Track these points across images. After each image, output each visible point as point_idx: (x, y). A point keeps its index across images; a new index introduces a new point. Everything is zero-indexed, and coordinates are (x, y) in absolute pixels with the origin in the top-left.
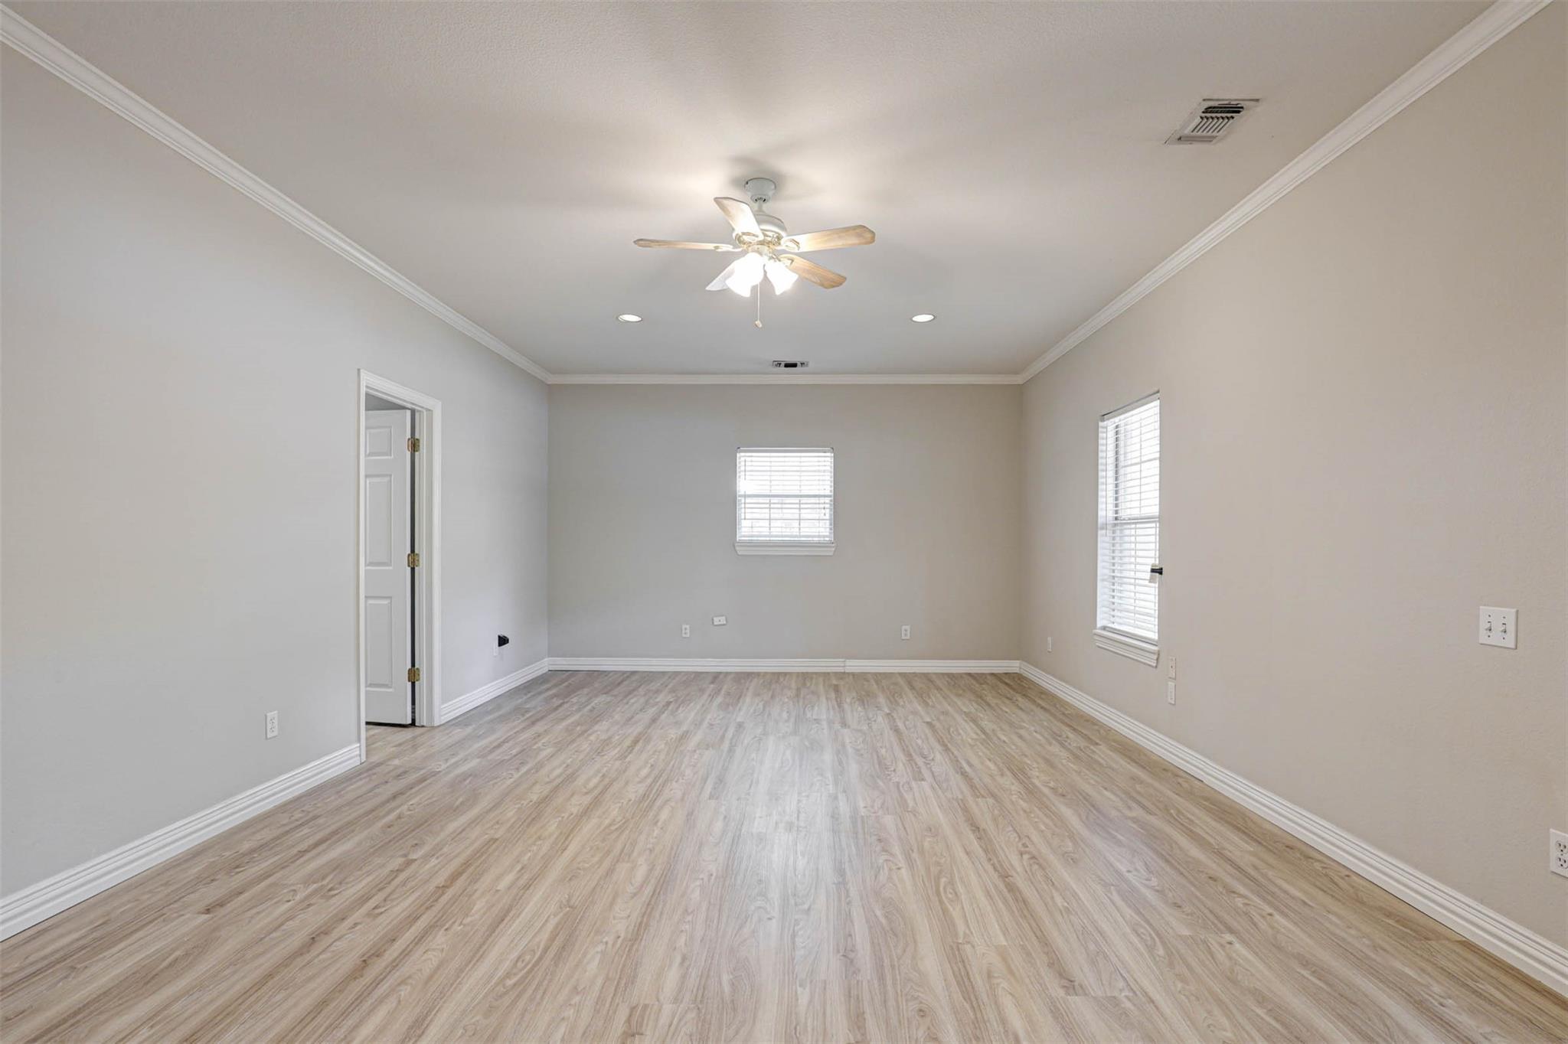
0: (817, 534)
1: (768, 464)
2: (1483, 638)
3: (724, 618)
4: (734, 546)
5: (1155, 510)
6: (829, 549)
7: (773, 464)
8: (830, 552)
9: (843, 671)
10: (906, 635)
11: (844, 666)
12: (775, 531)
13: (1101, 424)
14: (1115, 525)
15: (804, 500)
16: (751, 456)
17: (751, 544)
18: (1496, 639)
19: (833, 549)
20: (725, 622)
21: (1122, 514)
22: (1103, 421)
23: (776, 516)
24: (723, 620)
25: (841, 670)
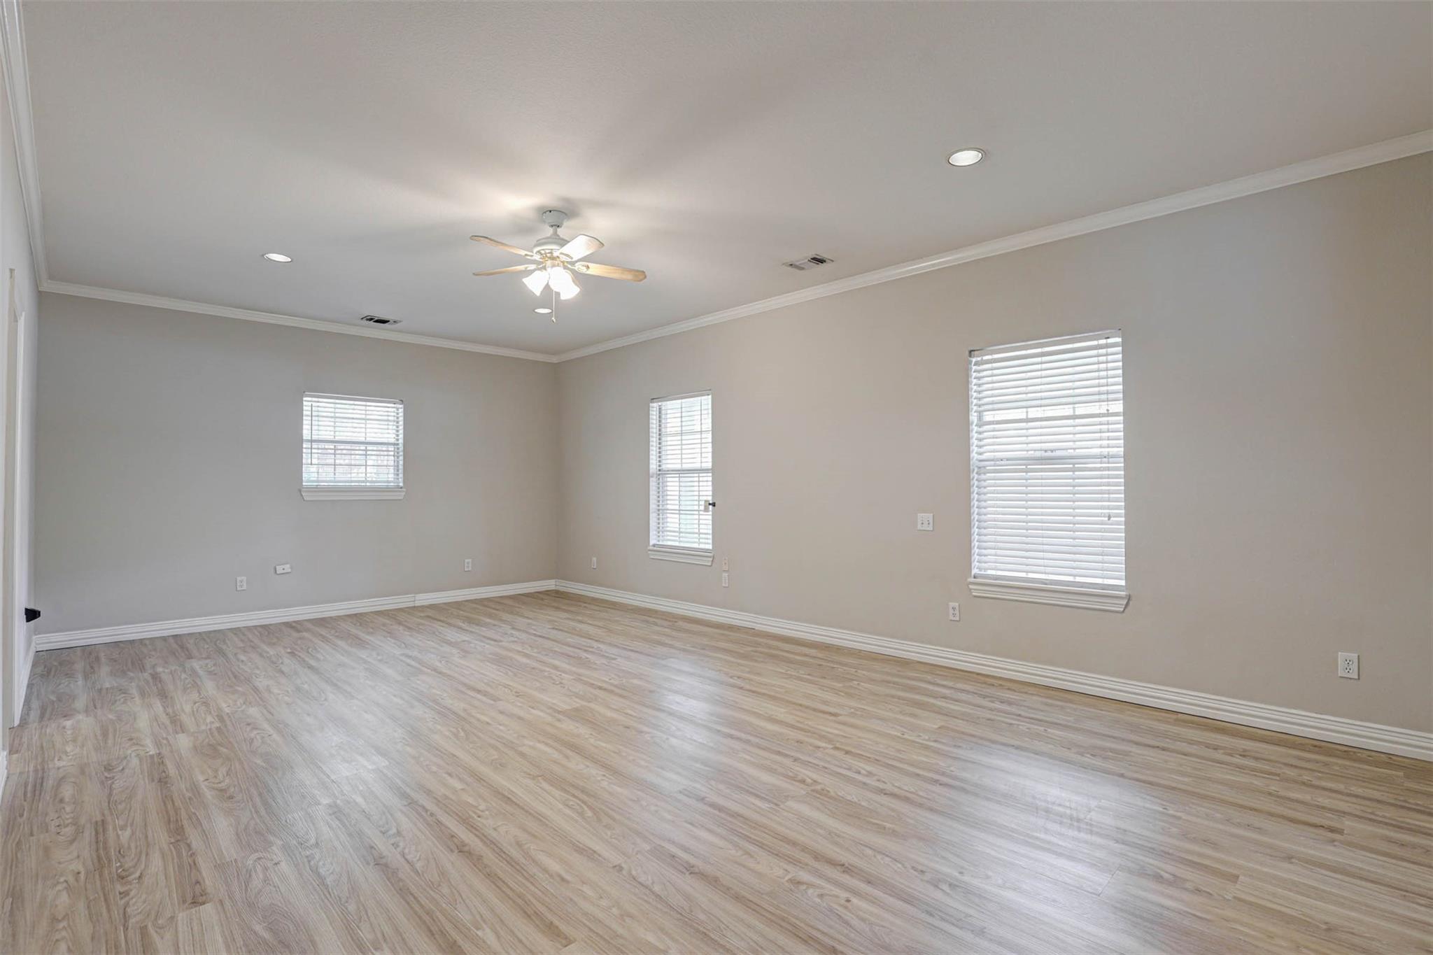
0: (386, 479)
1: (333, 410)
2: (919, 527)
3: (288, 566)
4: (300, 491)
5: (709, 465)
6: (398, 493)
7: (337, 410)
8: (401, 496)
9: (413, 605)
10: (468, 567)
11: (414, 601)
12: (339, 477)
13: (651, 404)
14: (659, 475)
15: (370, 447)
16: (318, 402)
17: (317, 490)
18: (926, 527)
19: (404, 494)
20: (290, 570)
21: (664, 467)
22: (651, 402)
23: (342, 462)
24: (287, 568)
25: (411, 604)
